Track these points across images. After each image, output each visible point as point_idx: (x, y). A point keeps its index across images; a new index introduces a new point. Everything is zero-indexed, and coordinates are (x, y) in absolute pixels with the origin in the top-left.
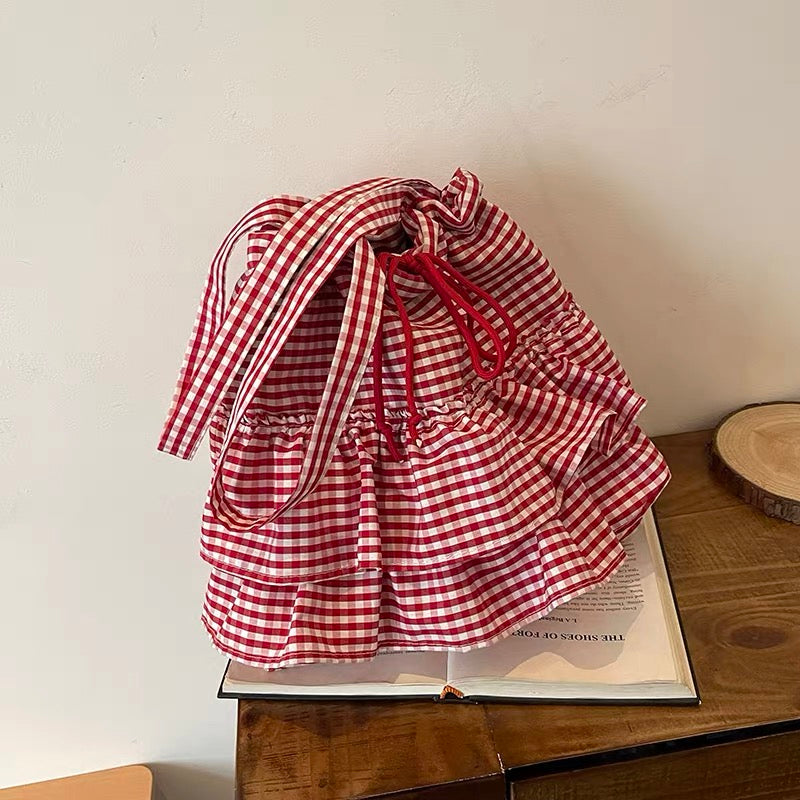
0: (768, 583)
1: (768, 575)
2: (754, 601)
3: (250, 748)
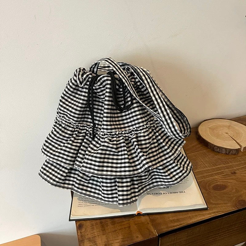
0: (219, 171)
1: (219, 169)
2: (216, 177)
3: (82, 236)
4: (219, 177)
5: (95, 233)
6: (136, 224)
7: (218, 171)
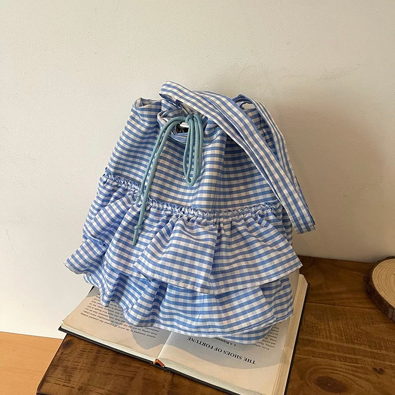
0: (351, 356)
1: (354, 351)
3: (60, 359)
4: (343, 366)
5: (80, 364)
6: (144, 379)
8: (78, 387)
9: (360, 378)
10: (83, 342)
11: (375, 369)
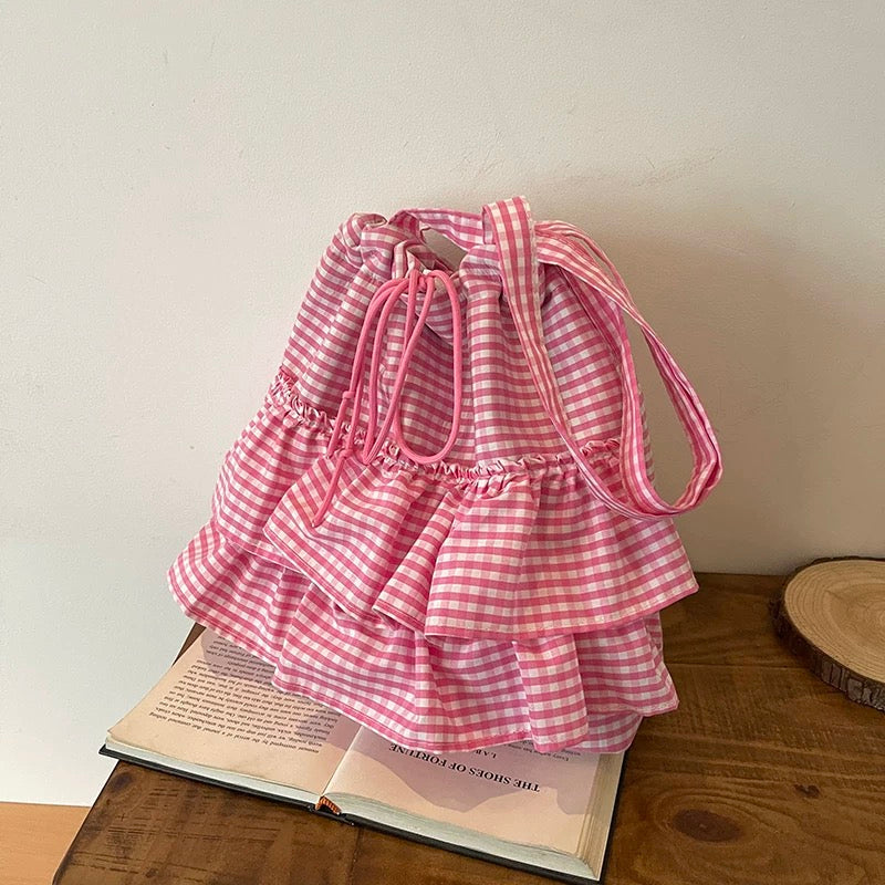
0: (745, 764)
1: (751, 754)
2: (720, 781)
3: (103, 814)
4: (730, 786)
5: (150, 822)
6: (296, 843)
7: (742, 761)
8: (146, 871)
9: (769, 807)
10: (155, 776)
11: (800, 789)
